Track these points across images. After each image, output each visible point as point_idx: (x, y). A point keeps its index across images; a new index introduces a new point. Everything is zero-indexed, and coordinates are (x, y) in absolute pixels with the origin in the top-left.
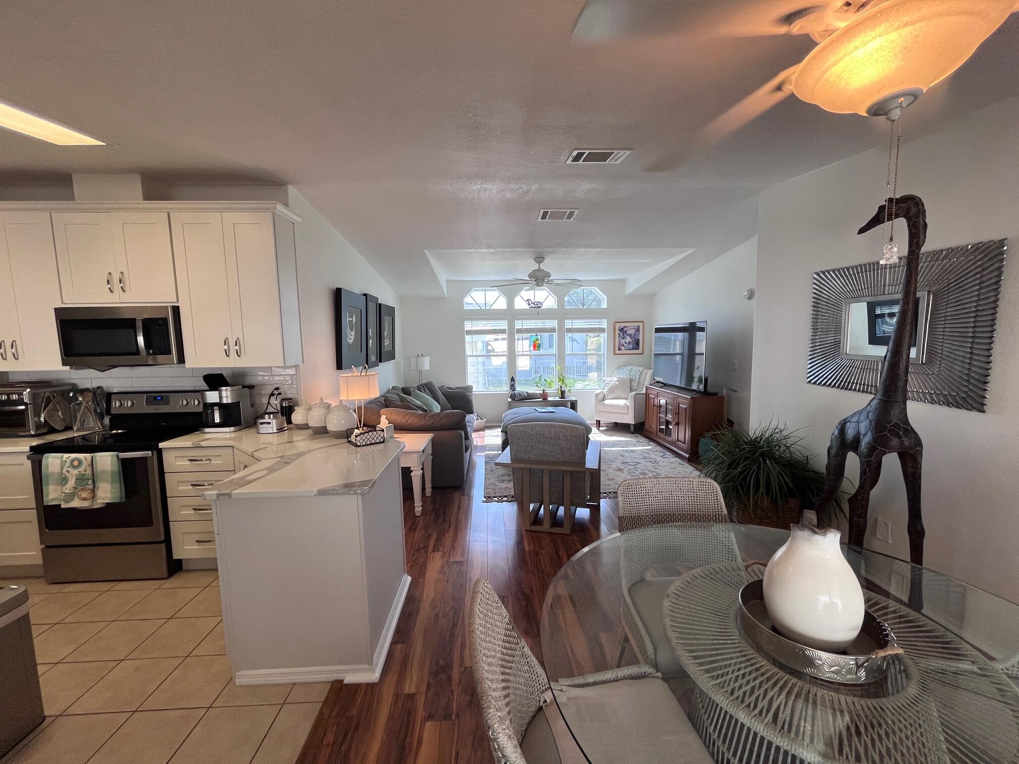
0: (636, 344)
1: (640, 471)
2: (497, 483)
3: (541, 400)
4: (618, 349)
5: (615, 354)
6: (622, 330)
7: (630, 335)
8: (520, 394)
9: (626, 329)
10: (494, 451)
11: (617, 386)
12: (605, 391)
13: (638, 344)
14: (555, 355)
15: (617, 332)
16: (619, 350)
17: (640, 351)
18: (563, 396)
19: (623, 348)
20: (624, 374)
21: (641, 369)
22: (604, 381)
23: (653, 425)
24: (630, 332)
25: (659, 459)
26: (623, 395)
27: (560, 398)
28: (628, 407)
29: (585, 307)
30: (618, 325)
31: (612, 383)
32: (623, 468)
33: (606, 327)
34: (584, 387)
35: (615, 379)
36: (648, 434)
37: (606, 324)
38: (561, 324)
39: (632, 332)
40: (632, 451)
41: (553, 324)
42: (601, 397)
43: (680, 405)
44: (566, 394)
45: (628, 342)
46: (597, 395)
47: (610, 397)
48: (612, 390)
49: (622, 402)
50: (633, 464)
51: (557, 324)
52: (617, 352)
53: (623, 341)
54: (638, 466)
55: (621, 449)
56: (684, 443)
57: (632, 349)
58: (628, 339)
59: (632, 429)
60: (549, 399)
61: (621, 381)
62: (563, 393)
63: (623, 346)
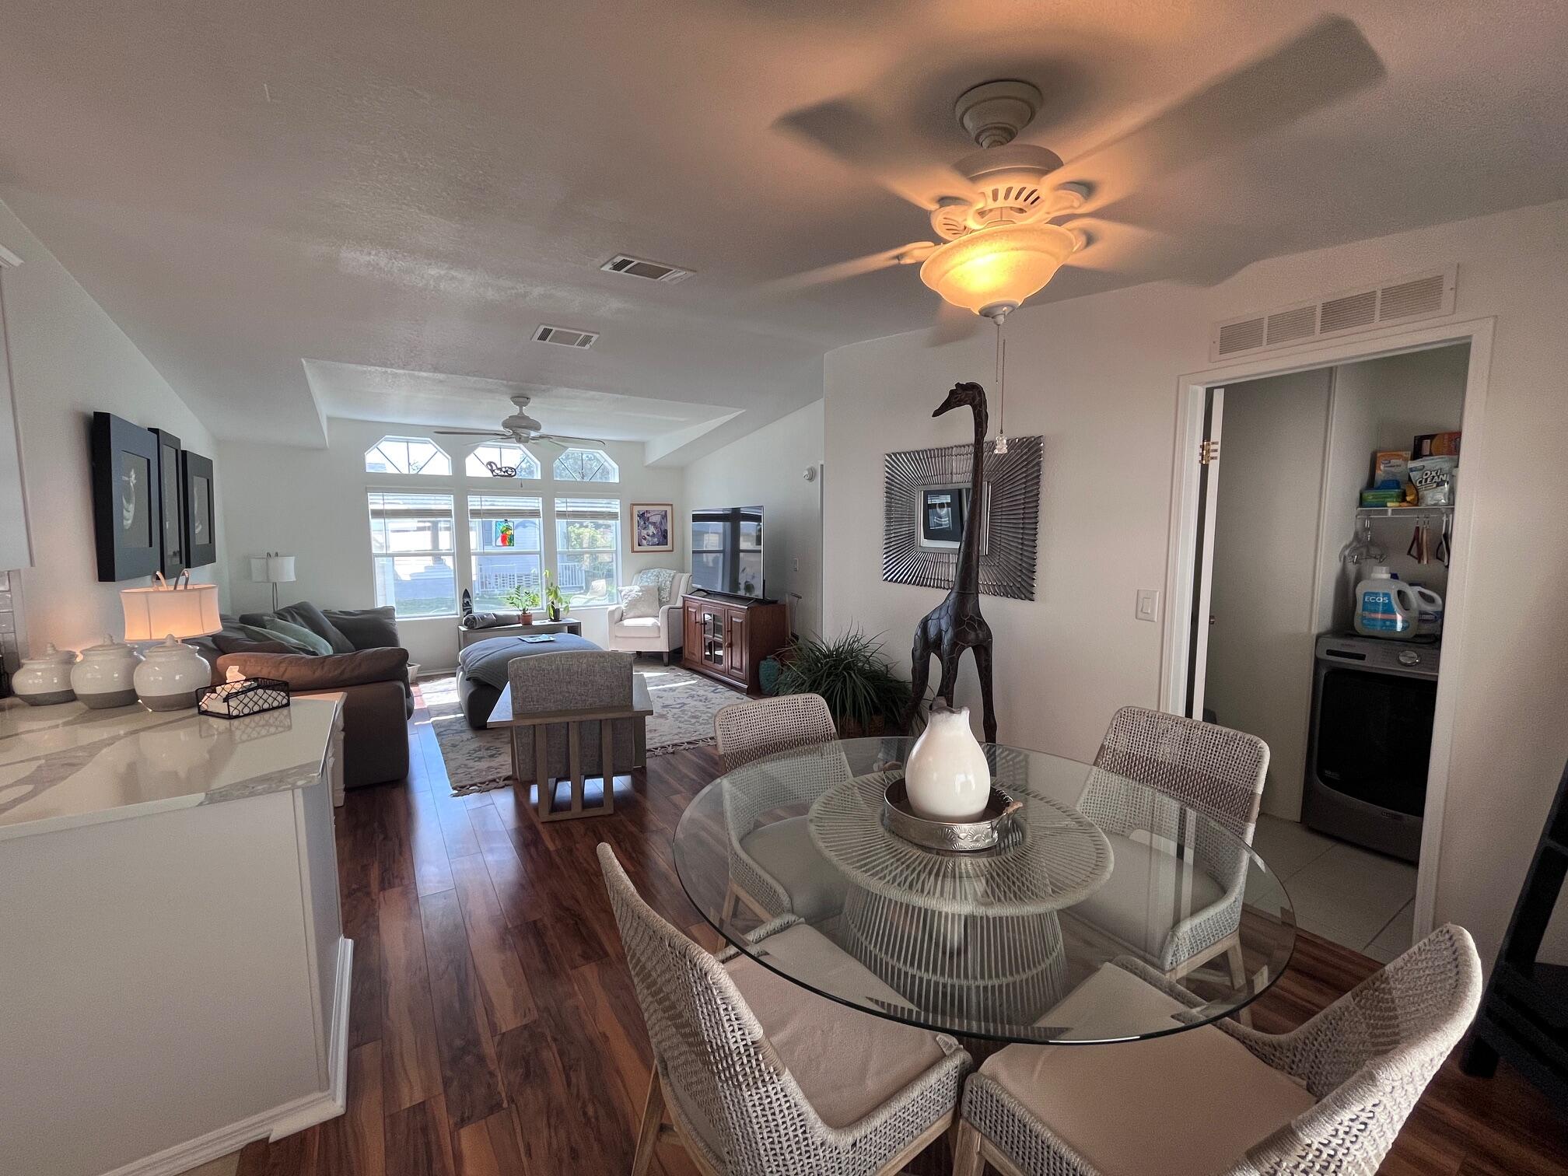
0: (663, 538)
1: (690, 713)
2: (471, 763)
3: (520, 625)
4: (637, 544)
5: (633, 551)
6: (642, 516)
7: (654, 524)
8: (483, 618)
9: (649, 515)
10: (447, 714)
11: (641, 598)
12: (623, 606)
13: (665, 537)
14: (539, 553)
15: (636, 518)
16: (639, 545)
17: (668, 547)
18: (556, 619)
19: (644, 542)
20: (649, 580)
21: (673, 572)
22: (621, 592)
23: (696, 651)
24: (654, 519)
25: (711, 695)
26: (650, 611)
27: (552, 620)
28: (659, 628)
29: (586, 479)
30: (636, 509)
31: (633, 594)
32: (665, 713)
33: (618, 510)
34: (585, 603)
35: (637, 588)
36: (688, 665)
37: (618, 507)
38: (548, 504)
39: (656, 519)
40: (671, 689)
41: (536, 503)
42: (617, 616)
43: (734, 619)
44: (562, 614)
45: (651, 534)
46: (612, 613)
47: (632, 614)
48: (633, 604)
49: (649, 621)
50: (678, 706)
51: (541, 505)
52: (637, 548)
53: (644, 533)
54: (686, 708)
55: (655, 688)
56: (741, 670)
57: (658, 545)
58: (652, 530)
59: (666, 659)
60: (534, 623)
61: (645, 591)
62: (556, 612)
63: (645, 539)
